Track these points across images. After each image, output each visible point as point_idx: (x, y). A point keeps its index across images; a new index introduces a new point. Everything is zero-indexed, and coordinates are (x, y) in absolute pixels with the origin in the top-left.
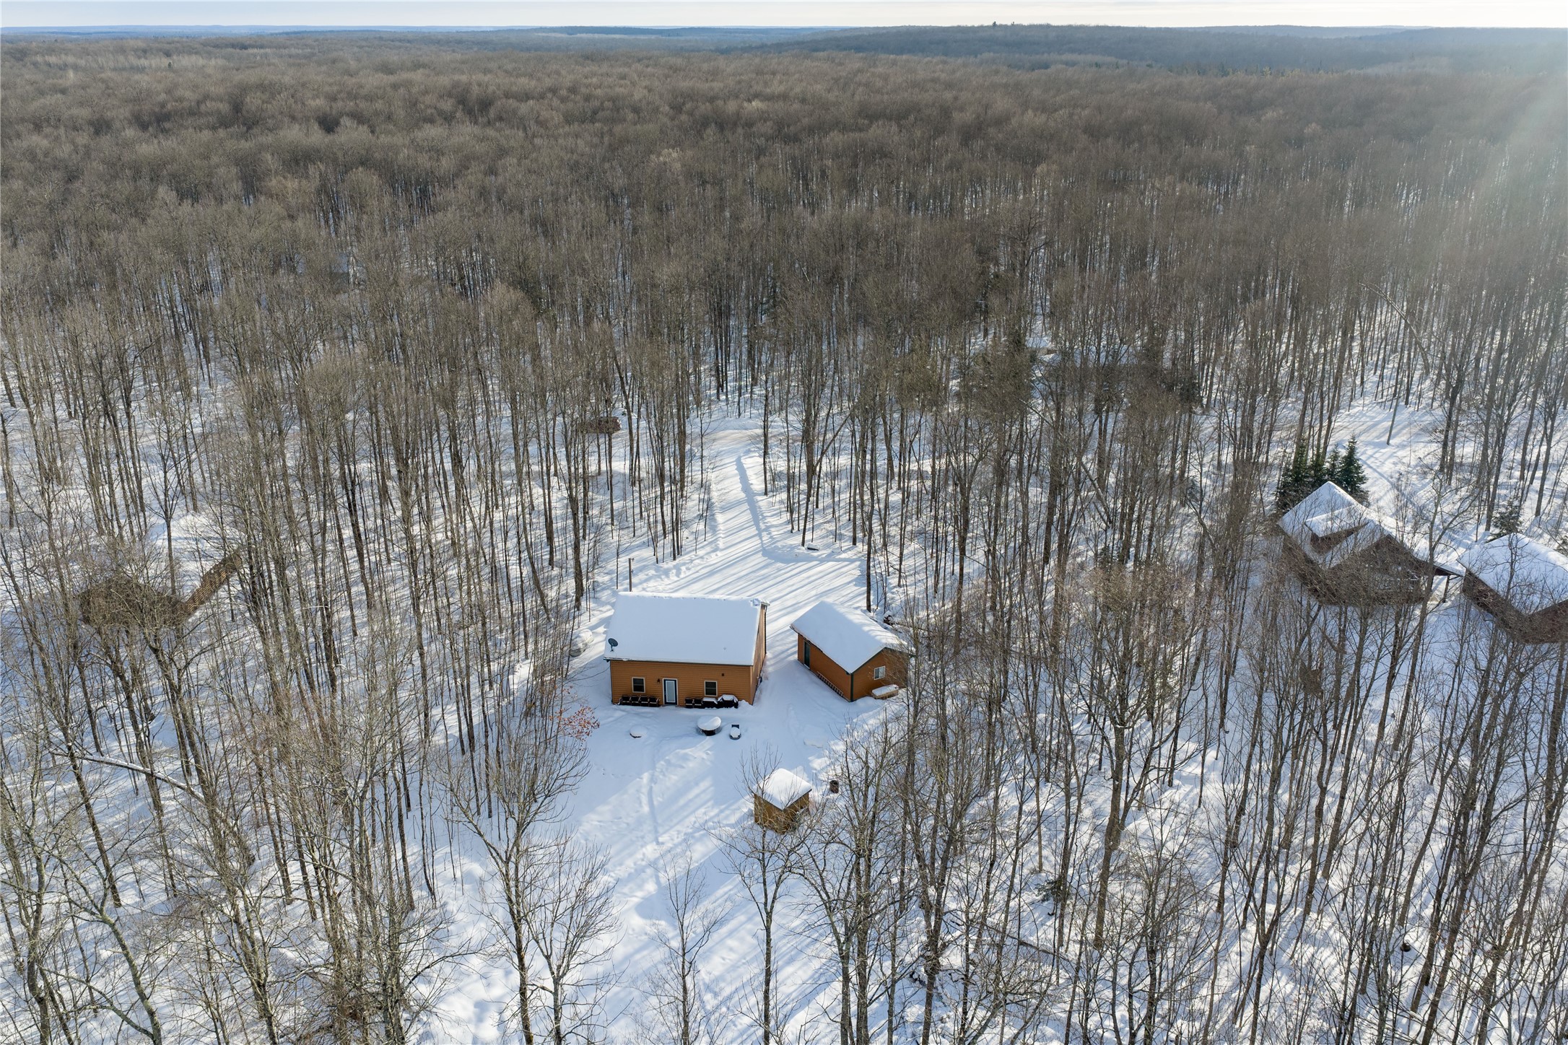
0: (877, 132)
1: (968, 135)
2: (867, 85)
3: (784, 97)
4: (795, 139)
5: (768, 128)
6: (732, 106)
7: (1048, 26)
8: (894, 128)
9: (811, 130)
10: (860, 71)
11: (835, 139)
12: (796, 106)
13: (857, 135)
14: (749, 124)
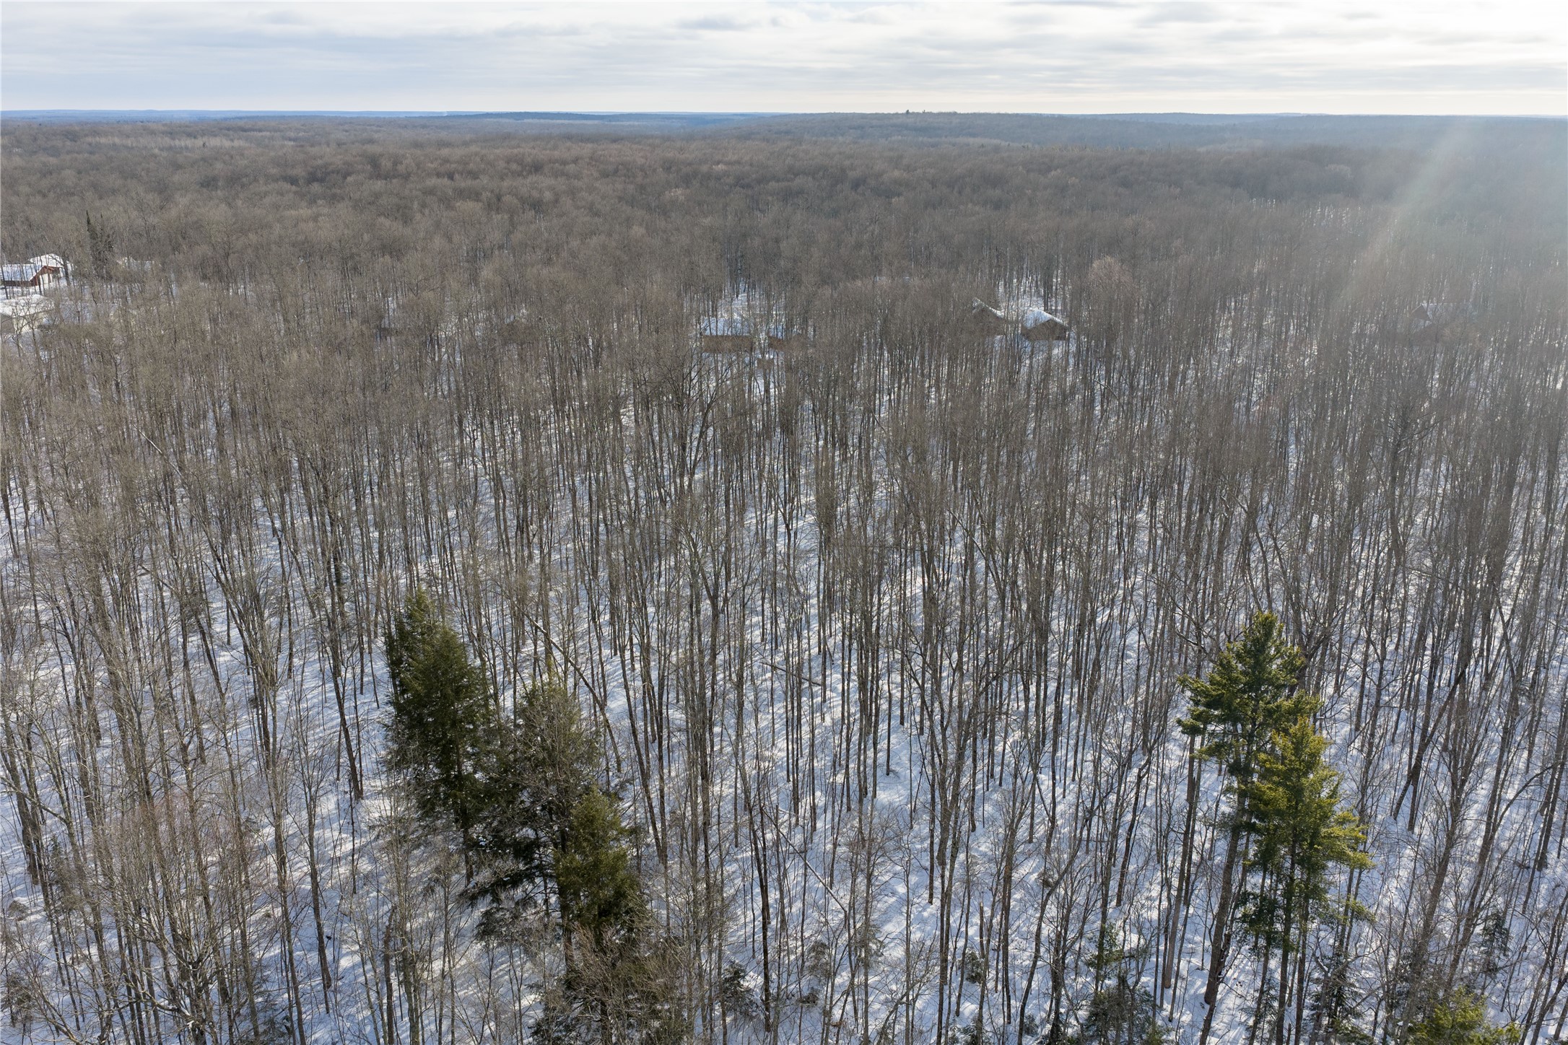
0: (799, 181)
1: (856, 185)
2: (793, 156)
3: (739, 162)
4: (748, 186)
5: (730, 180)
6: (704, 168)
7: (955, 114)
8: (810, 179)
9: (759, 182)
10: (788, 147)
11: (773, 185)
12: (747, 168)
13: (785, 184)
14: (718, 178)
